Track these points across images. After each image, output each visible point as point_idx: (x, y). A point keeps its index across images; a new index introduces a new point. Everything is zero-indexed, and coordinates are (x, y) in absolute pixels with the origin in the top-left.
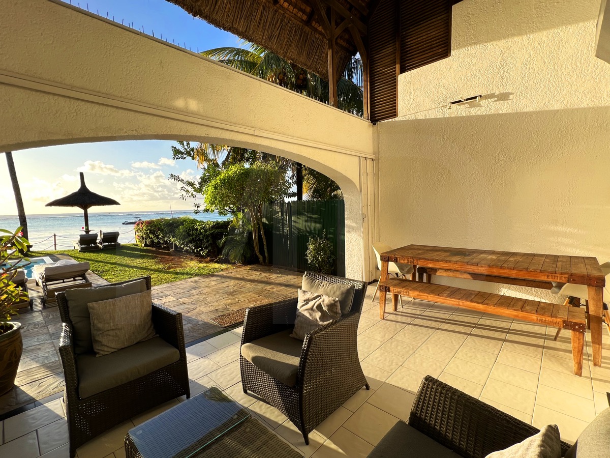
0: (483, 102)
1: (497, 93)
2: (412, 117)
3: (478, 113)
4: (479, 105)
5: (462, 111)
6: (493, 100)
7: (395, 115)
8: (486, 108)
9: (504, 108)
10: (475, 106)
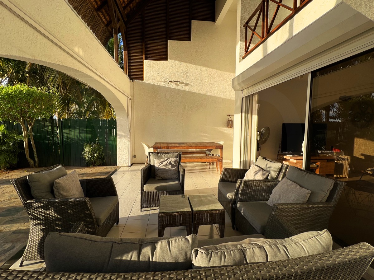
0: (180, 84)
1: (185, 83)
2: (152, 83)
3: (178, 88)
4: (179, 85)
5: (173, 86)
6: (183, 84)
7: (143, 79)
8: (181, 87)
9: (186, 88)
10: (177, 85)
